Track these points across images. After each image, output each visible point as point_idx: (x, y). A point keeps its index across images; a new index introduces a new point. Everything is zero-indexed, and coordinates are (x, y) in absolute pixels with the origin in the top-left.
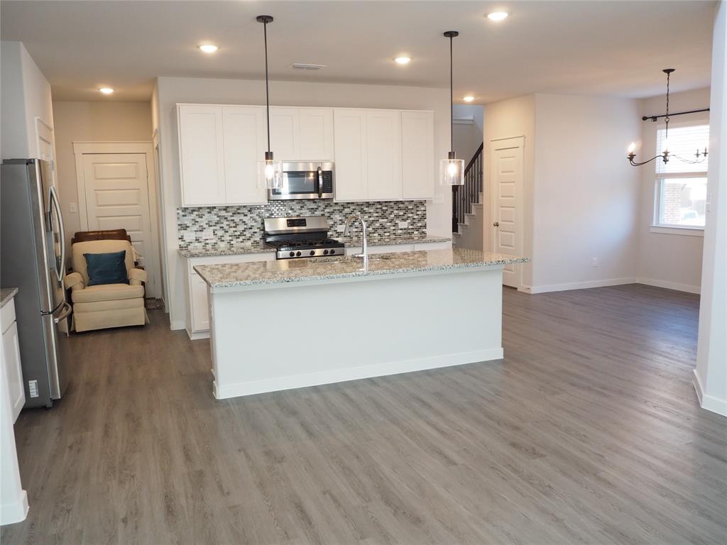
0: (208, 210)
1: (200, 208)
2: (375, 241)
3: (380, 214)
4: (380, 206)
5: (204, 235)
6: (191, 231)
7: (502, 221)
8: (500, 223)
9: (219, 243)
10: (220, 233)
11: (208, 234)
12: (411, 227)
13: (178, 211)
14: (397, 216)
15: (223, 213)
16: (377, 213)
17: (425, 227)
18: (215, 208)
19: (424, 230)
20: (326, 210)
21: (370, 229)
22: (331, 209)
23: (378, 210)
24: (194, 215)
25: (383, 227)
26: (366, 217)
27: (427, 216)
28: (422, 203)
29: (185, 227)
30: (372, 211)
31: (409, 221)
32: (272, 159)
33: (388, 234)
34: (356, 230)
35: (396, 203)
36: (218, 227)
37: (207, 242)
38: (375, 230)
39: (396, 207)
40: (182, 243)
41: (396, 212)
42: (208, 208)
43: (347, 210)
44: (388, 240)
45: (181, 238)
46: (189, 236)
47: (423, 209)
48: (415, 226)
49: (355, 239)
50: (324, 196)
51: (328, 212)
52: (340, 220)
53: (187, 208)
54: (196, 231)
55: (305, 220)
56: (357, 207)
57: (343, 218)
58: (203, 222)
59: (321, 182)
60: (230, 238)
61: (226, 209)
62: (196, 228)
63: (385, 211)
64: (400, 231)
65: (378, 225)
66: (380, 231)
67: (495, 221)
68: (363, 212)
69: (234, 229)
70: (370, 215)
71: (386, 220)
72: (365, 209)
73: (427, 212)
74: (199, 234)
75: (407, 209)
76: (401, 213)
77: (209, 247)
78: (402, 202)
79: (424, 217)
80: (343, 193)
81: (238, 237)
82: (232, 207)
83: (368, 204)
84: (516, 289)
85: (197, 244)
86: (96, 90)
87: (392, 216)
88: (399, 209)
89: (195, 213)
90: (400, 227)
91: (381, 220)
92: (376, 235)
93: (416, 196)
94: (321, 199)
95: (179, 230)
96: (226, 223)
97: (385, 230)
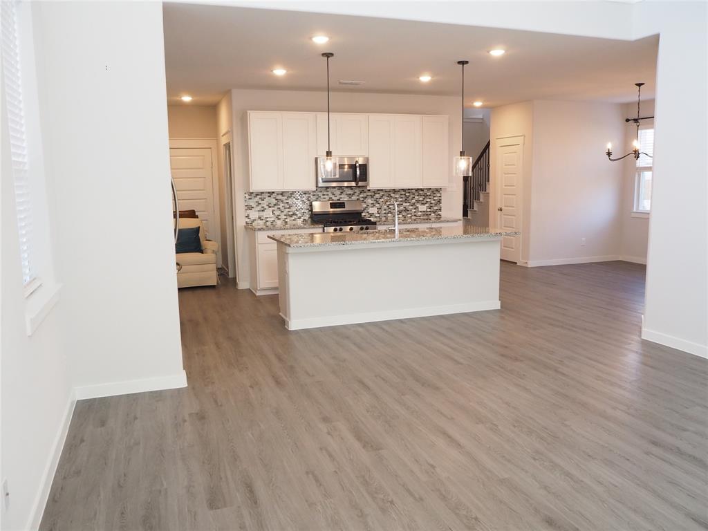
0: (269, 195)
1: (262, 193)
3: (404, 199)
4: (404, 193)
5: (265, 214)
6: (256, 211)
7: (505, 206)
8: (503, 208)
9: (276, 220)
10: (277, 213)
11: (268, 213)
12: (429, 210)
13: (246, 195)
14: (418, 201)
15: (280, 197)
16: (401, 198)
17: (440, 210)
18: (273, 192)
19: (439, 213)
20: (361, 196)
22: (365, 195)
23: (402, 196)
24: (257, 199)
25: (406, 209)
27: (442, 201)
28: (438, 190)
29: (250, 208)
30: (397, 196)
31: (427, 205)
32: (331, 156)
33: (410, 215)
34: (384, 212)
35: (417, 190)
36: (276, 208)
37: (267, 219)
39: (416, 194)
40: (248, 220)
41: (417, 197)
42: (269, 193)
43: (377, 196)
44: (410, 220)
45: (248, 217)
46: (254, 215)
47: (439, 195)
48: (432, 209)
49: (383, 219)
50: (360, 184)
52: (372, 204)
53: (252, 193)
54: (259, 211)
55: (344, 203)
56: (386, 193)
57: (375, 202)
58: (264, 204)
59: (358, 173)
60: (285, 217)
61: (282, 194)
62: (259, 208)
63: (408, 197)
64: (420, 213)
65: (402, 208)
66: (404, 213)
67: (499, 206)
68: (390, 197)
69: (289, 210)
70: (395, 200)
71: (408, 204)
72: (392, 195)
73: (442, 198)
74: (261, 214)
75: (425, 195)
76: (421, 199)
77: (269, 224)
78: (422, 190)
79: (439, 202)
80: (375, 181)
81: (291, 216)
82: (288, 192)
83: (395, 191)
84: (516, 263)
85: (260, 221)
86: (178, 98)
87: (414, 201)
88: (420, 195)
89: (258, 197)
90: (420, 210)
91: (405, 204)
93: (433, 185)
94: (357, 187)
95: (246, 210)
96: (282, 205)
97: (408, 212)
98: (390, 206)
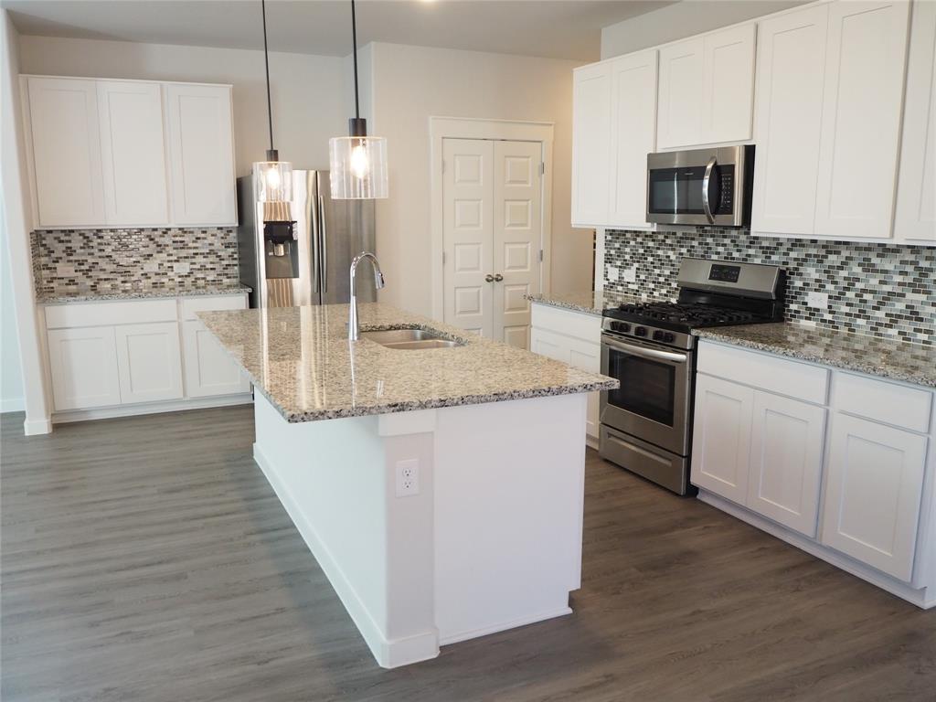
0: (634, 236)
1: (627, 232)
2: (889, 347)
3: (909, 279)
4: (911, 258)
5: (626, 275)
6: (615, 267)
9: (642, 291)
10: (643, 275)
11: (630, 274)
13: (607, 235)
16: (902, 273)
20: (793, 255)
21: (880, 314)
24: (620, 242)
25: (914, 315)
26: (874, 282)
30: (889, 267)
33: (925, 337)
34: (847, 309)
36: (641, 265)
37: (631, 287)
38: (894, 319)
43: (833, 260)
44: (923, 353)
45: (606, 276)
46: (613, 273)
49: (844, 330)
51: (795, 259)
52: (817, 281)
53: (615, 231)
54: (620, 267)
56: (855, 254)
57: (824, 277)
60: (653, 286)
62: (620, 262)
65: (899, 306)
66: (907, 326)
68: (869, 268)
69: (659, 272)
70: (881, 277)
71: (923, 297)
72: (875, 260)
74: (622, 273)
77: (631, 295)
81: (662, 286)
83: (884, 250)
89: (621, 239)
91: (910, 296)
92: (893, 332)
95: (605, 262)
97: (923, 326)
98: (866, 296)
